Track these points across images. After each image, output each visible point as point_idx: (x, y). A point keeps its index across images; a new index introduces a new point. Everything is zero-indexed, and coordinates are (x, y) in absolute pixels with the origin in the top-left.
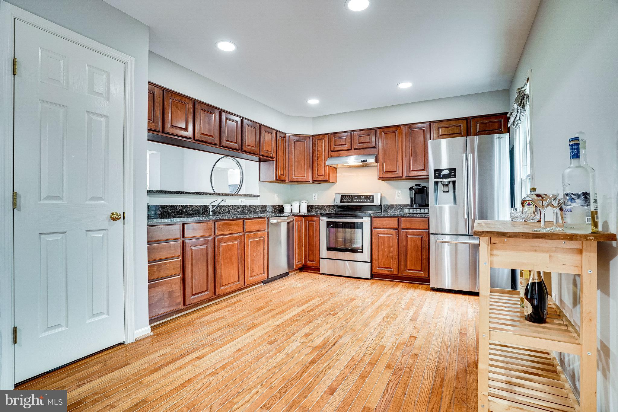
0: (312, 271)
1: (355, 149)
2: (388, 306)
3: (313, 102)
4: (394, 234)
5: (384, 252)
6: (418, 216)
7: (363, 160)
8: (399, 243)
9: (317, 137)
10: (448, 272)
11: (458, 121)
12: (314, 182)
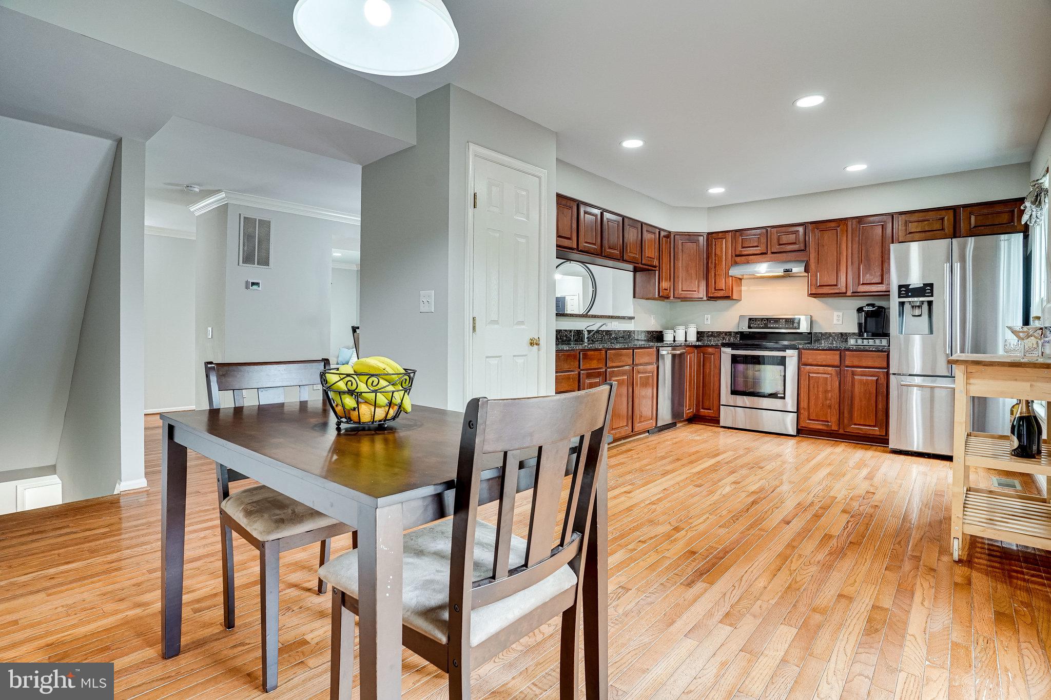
0: (707, 424)
1: (773, 253)
2: (830, 464)
3: (716, 190)
4: (834, 373)
5: (817, 398)
6: (871, 349)
7: (786, 269)
8: (841, 387)
9: (714, 235)
10: (918, 429)
11: (939, 212)
12: (709, 299)
